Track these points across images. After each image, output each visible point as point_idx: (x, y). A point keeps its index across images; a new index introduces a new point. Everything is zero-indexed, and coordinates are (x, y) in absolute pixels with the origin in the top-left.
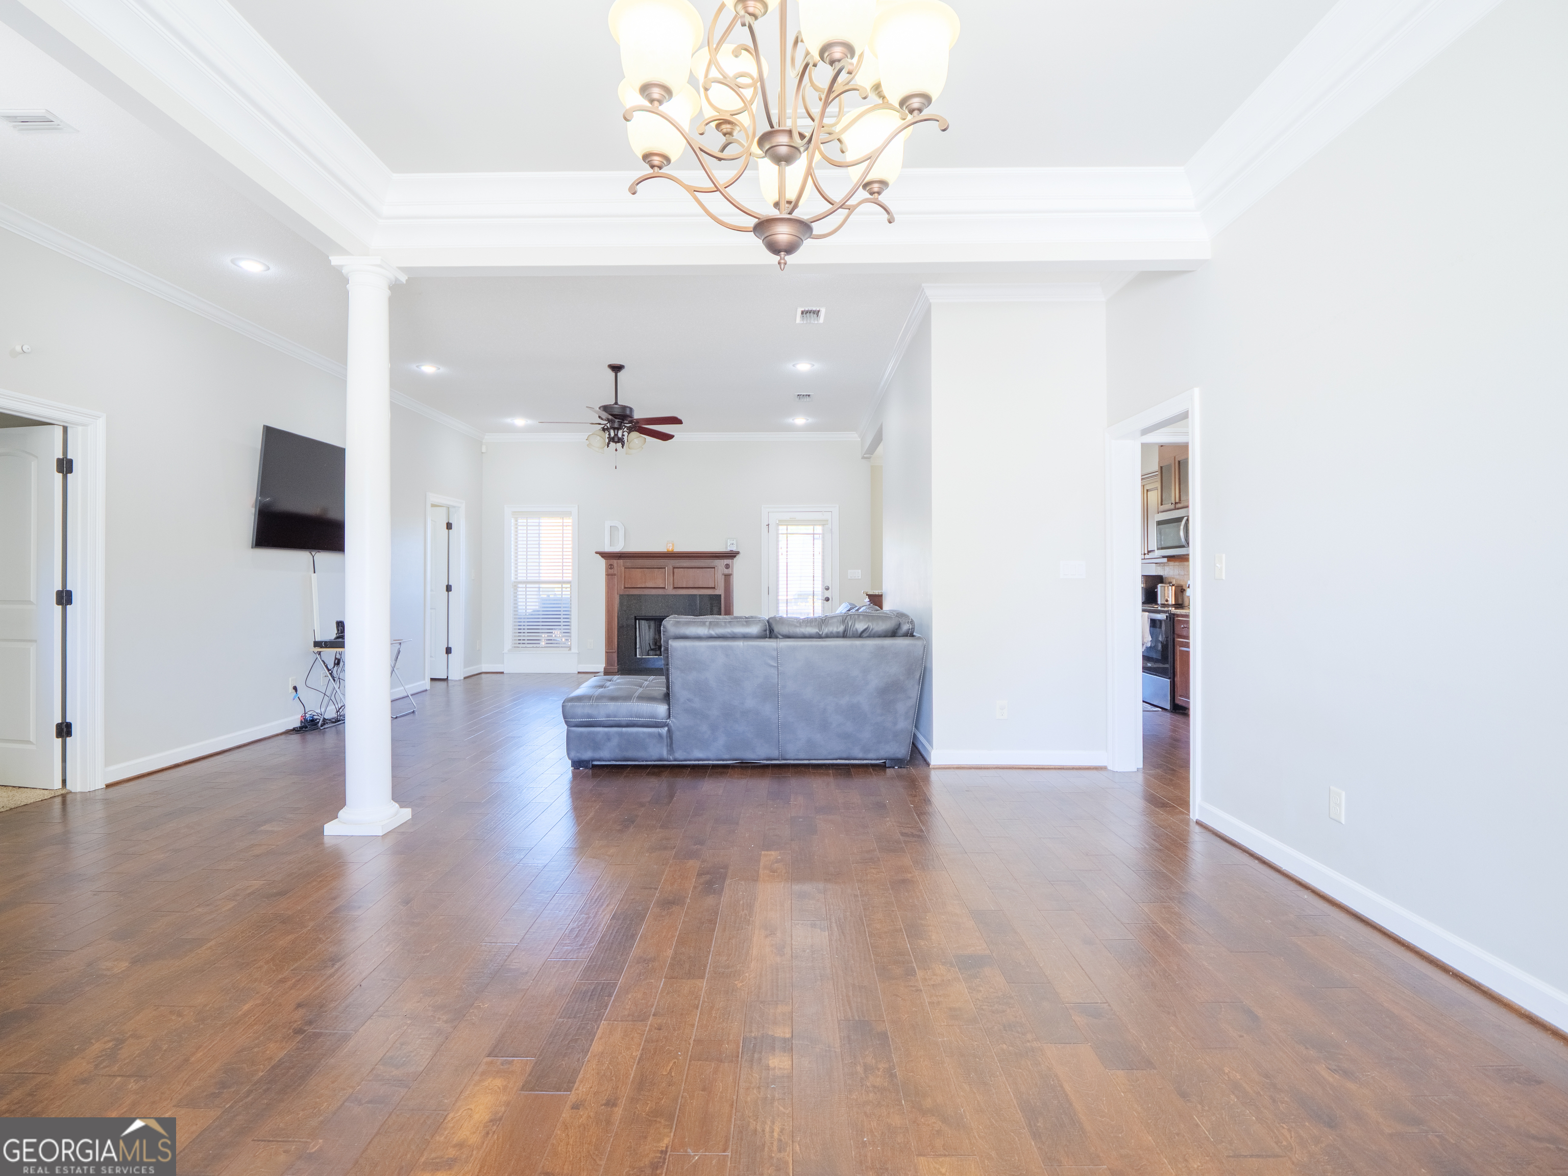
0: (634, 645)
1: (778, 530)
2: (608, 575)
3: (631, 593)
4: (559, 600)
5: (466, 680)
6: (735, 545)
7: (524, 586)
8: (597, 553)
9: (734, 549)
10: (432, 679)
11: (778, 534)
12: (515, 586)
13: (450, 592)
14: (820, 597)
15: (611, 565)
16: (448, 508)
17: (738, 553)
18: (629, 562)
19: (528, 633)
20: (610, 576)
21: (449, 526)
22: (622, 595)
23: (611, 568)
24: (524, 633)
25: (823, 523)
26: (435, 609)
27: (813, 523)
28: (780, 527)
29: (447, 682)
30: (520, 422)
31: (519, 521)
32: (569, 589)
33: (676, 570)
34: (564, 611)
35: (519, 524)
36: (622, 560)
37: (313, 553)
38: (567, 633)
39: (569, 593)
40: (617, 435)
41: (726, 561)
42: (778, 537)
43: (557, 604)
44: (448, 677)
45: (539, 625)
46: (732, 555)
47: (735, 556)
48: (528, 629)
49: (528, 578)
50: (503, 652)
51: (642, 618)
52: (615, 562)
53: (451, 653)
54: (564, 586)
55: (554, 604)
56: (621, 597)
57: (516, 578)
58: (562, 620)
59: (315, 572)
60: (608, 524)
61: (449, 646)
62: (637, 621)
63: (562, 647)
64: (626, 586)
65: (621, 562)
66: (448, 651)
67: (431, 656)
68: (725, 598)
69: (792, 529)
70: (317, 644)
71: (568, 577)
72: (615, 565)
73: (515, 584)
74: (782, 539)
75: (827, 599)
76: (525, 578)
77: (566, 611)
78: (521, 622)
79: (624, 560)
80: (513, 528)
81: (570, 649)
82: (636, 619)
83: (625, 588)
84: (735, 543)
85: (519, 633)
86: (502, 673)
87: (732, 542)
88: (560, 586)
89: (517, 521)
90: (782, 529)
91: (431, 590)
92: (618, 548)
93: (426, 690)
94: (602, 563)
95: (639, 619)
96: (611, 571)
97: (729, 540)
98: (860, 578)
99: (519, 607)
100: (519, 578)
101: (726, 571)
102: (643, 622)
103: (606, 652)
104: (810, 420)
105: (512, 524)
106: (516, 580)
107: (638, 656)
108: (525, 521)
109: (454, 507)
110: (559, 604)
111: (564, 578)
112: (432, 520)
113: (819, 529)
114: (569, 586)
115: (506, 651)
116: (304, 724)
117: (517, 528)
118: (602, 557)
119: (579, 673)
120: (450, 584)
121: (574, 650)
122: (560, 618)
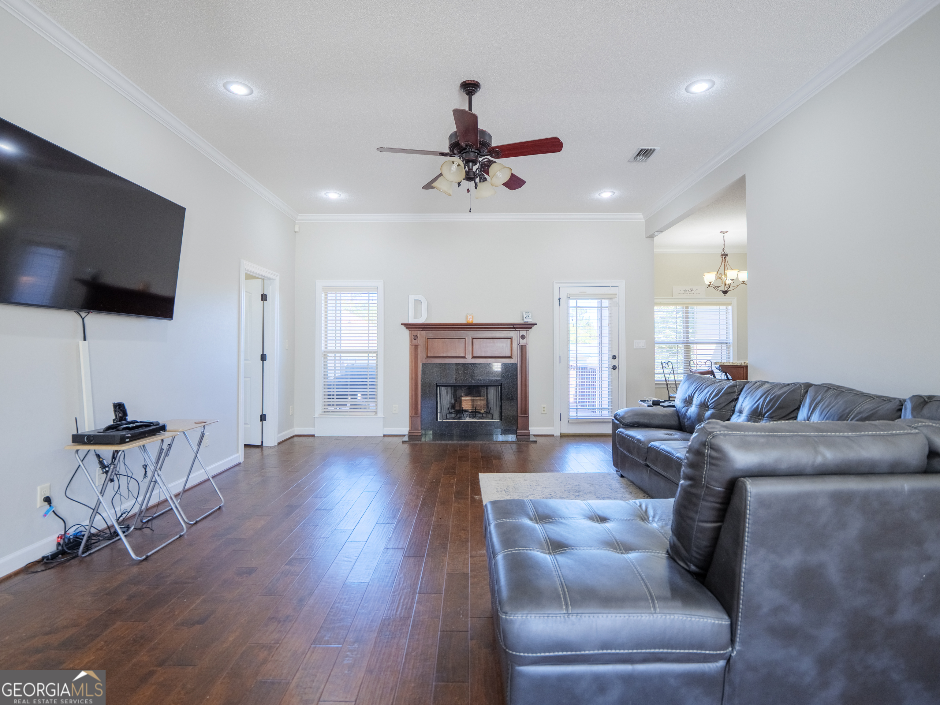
0: (435, 410)
1: (568, 303)
2: (412, 345)
3: (433, 362)
4: (366, 368)
5: (280, 445)
6: (531, 318)
7: (334, 355)
8: (403, 324)
9: (530, 320)
10: (246, 446)
11: (568, 307)
12: (325, 355)
13: (264, 362)
14: (607, 366)
15: (415, 336)
16: (264, 280)
17: (535, 324)
18: (431, 333)
19: (337, 398)
20: (414, 347)
21: (264, 298)
22: (425, 364)
23: (415, 339)
24: (333, 398)
25: (610, 297)
26: (250, 377)
27: (600, 297)
28: (571, 301)
29: (262, 447)
30: (333, 195)
31: (329, 295)
32: (375, 358)
33: (474, 340)
34: (370, 378)
35: (329, 298)
36: (425, 332)
37: (83, 314)
38: (374, 397)
39: (375, 362)
40: (472, 169)
41: (523, 332)
42: (568, 310)
43: (364, 372)
44: (262, 442)
45: (347, 392)
46: (527, 327)
47: (531, 328)
48: (337, 395)
49: (337, 348)
50: (314, 417)
51: (443, 384)
52: (419, 333)
53: (265, 420)
54: (370, 355)
55: (361, 372)
56: (424, 365)
57: (326, 348)
58: (368, 387)
59: (85, 339)
60: (412, 298)
61: (264, 414)
62: (438, 387)
63: (368, 412)
64: (429, 355)
65: (424, 333)
66: (263, 418)
67: (245, 423)
68: (521, 366)
69: (581, 303)
70: (78, 439)
71: (374, 346)
72: (419, 336)
73: (325, 353)
74: (572, 311)
75: (614, 368)
76: (334, 348)
77: (373, 378)
78: (331, 388)
79: (427, 332)
80: (323, 302)
81: (377, 413)
82: (437, 386)
83: (428, 357)
84: (530, 315)
85: (328, 398)
86: (313, 436)
87: (527, 314)
88: (366, 355)
89: (327, 295)
90: (572, 303)
91: (246, 360)
92: (422, 320)
93: (240, 463)
94: (406, 333)
95: (440, 386)
96: (415, 342)
97: (524, 313)
98: (645, 348)
99: (329, 375)
100: (328, 348)
101: (523, 342)
102: (443, 388)
103: (410, 417)
104: (617, 193)
105: (323, 298)
106: (326, 350)
107: (439, 420)
108: (334, 295)
109: (269, 279)
110: (365, 371)
111: (370, 348)
112: (245, 291)
113: (605, 303)
114: (375, 355)
115: (316, 415)
116: (62, 547)
117: (327, 302)
118: (407, 328)
119: (384, 436)
120: (265, 353)
121: (380, 414)
122: (367, 385)
